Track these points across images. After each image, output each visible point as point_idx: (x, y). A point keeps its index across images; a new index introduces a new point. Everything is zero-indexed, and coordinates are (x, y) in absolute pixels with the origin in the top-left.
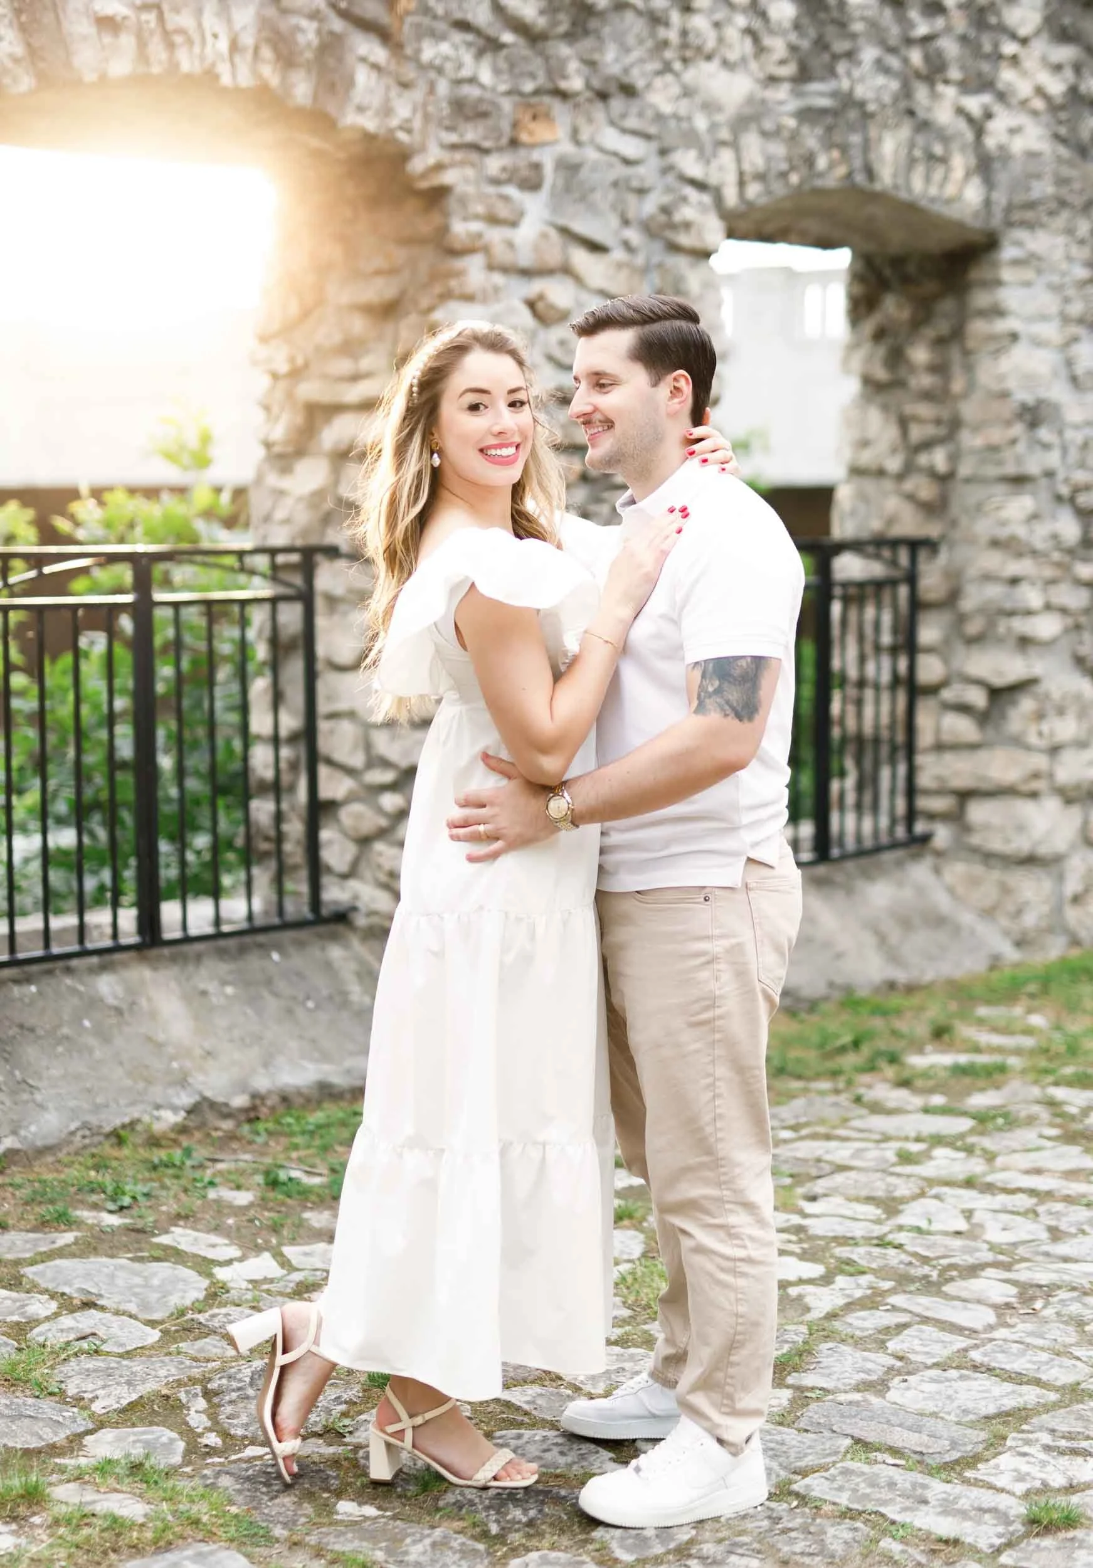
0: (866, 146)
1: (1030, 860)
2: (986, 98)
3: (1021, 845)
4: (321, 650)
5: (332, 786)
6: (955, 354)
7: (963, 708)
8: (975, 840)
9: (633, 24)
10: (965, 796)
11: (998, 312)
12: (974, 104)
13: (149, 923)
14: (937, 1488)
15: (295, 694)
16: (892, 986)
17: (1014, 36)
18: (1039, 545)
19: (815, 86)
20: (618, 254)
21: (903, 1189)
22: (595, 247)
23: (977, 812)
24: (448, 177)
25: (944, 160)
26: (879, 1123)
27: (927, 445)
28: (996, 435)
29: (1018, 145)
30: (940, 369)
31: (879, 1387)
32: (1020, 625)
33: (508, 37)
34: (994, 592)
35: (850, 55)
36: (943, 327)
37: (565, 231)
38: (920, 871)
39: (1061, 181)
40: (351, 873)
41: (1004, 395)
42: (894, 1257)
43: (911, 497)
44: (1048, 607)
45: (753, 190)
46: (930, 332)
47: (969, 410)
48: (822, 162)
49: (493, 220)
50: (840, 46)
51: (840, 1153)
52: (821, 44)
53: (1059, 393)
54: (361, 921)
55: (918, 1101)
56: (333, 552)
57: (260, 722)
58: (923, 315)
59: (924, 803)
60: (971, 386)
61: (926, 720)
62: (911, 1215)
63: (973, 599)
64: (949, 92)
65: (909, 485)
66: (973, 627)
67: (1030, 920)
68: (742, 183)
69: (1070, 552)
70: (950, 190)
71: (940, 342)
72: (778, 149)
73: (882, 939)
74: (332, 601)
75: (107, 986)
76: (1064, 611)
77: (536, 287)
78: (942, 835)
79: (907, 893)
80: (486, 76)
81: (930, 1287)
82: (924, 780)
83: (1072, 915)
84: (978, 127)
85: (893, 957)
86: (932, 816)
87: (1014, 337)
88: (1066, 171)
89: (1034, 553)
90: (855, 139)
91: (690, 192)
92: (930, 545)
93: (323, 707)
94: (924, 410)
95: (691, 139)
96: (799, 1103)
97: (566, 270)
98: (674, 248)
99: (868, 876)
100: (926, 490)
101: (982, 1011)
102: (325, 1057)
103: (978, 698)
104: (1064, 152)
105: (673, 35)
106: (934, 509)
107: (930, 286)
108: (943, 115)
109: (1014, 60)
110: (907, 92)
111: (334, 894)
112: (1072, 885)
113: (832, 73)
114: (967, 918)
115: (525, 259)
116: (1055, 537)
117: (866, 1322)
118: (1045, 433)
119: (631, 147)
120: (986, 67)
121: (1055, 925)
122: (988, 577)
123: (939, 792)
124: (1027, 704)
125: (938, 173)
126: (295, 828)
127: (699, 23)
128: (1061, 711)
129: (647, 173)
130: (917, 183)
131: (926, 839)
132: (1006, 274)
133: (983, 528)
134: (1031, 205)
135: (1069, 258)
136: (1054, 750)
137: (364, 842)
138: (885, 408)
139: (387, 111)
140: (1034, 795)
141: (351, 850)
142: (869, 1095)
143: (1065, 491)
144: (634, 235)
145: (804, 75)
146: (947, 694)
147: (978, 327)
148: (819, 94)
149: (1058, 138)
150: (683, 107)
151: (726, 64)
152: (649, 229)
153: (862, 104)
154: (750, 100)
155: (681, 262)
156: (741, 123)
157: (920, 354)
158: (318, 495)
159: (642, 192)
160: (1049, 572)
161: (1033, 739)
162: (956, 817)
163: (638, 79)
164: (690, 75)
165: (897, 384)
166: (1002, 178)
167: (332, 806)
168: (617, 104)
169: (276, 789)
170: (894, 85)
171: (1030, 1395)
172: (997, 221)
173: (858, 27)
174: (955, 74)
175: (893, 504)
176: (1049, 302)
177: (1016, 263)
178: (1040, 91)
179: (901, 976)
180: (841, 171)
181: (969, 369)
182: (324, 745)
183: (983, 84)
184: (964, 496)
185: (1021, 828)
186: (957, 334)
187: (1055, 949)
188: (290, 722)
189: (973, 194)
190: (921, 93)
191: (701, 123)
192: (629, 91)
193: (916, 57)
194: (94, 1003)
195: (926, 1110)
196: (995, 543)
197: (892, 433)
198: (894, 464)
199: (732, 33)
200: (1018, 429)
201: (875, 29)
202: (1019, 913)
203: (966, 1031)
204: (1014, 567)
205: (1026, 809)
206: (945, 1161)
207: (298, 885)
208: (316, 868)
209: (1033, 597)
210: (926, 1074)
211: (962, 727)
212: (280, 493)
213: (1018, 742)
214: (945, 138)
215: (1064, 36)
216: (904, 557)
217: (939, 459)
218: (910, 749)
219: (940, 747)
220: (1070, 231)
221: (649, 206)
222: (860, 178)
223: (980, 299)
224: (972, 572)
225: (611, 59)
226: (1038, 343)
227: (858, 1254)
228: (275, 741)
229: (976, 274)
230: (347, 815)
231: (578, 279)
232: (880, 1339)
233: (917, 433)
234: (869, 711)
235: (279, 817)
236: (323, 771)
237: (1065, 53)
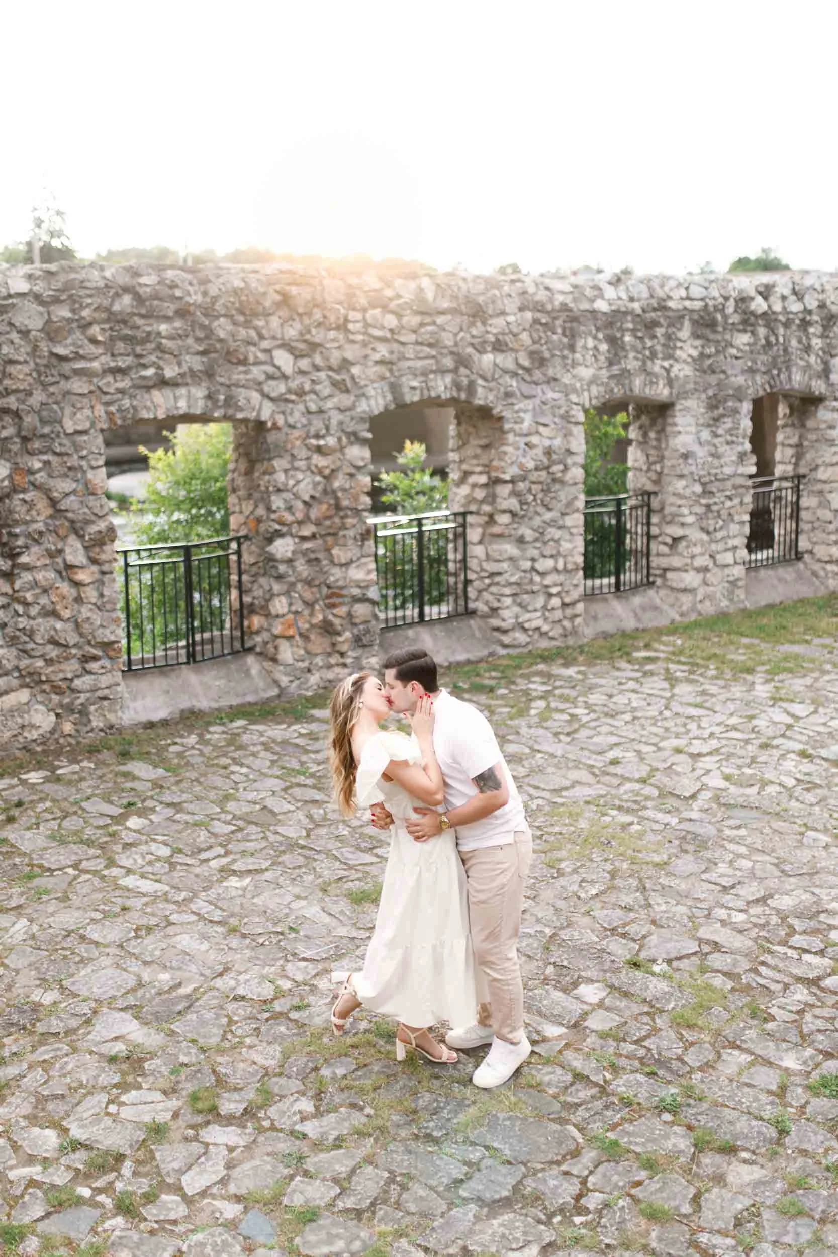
0: (631, 382)
1: (685, 590)
2: (671, 361)
3: (682, 586)
4: (468, 538)
5: (471, 576)
6: (663, 435)
7: (665, 543)
8: (669, 583)
9: (558, 361)
10: (665, 570)
11: (675, 425)
12: (666, 364)
13: (421, 614)
14: (594, 756)
15: (461, 549)
16: (637, 629)
17: (680, 340)
18: (687, 495)
19: (615, 367)
20: (553, 426)
21: (615, 692)
22: (545, 425)
23: (669, 575)
24: (503, 414)
25: (657, 383)
26: (617, 674)
27: (655, 463)
28: (674, 462)
29: (681, 374)
30: (658, 440)
31: (591, 737)
32: (682, 520)
33: (520, 372)
34: (674, 509)
35: (626, 357)
36: (659, 428)
37: (537, 423)
38: (651, 593)
39: (696, 383)
40: (476, 600)
41: (677, 450)
42: (606, 709)
43: (649, 478)
44: (691, 513)
45: (594, 402)
46: (655, 429)
47: (666, 453)
48: (616, 390)
49: (516, 423)
50: (622, 354)
51: (602, 681)
52: (616, 355)
53: (696, 448)
54: (479, 613)
55: (630, 667)
56: (471, 513)
57: (451, 556)
58: (653, 422)
59: (652, 571)
60: (667, 445)
61: (654, 546)
62: (614, 700)
63: (667, 510)
64: (658, 362)
65: (649, 474)
66: (668, 519)
67: (684, 608)
68: (590, 400)
69: (699, 496)
70: (658, 391)
71: (658, 432)
72: (602, 389)
73: (636, 615)
74: (471, 525)
75: (410, 632)
76: (696, 514)
77: (527, 439)
78: (659, 581)
79: (646, 600)
80: (514, 384)
81: (612, 716)
82: (653, 564)
83: (699, 606)
84: (668, 371)
85: (639, 620)
86: (655, 575)
87: (680, 433)
88: (698, 379)
89: (686, 498)
90: (627, 382)
91: (574, 407)
92: (655, 493)
93: (468, 554)
94: (652, 452)
95: (575, 391)
96: (598, 667)
97: (537, 433)
98: (570, 422)
99: (634, 595)
100: (654, 477)
101: (664, 638)
102: (468, 651)
103: (669, 540)
104: (697, 373)
105: (569, 361)
106: (657, 482)
107: (655, 415)
108: (657, 369)
109: (681, 348)
110: (644, 363)
111: (471, 605)
112: (699, 597)
113: (619, 362)
114: (665, 607)
115: (525, 432)
116: (694, 493)
117: (593, 724)
118: (690, 461)
119: (556, 395)
120: (671, 351)
121: (693, 609)
122: (672, 505)
123: (658, 568)
124: (684, 543)
125: (654, 387)
126: (460, 586)
127: (577, 356)
128: (695, 545)
129: (562, 402)
130: (647, 391)
131: (653, 583)
132: (677, 414)
133: (670, 489)
134: (686, 392)
135: (698, 407)
136: (693, 557)
137: (480, 592)
138: (642, 451)
139: (486, 398)
140: (686, 571)
141: (476, 593)
142: (617, 665)
143: (696, 478)
144: (557, 420)
145: (611, 363)
146: (660, 539)
147: (669, 429)
148: (615, 370)
149: (696, 369)
150: (573, 381)
151: (586, 366)
152: (562, 417)
153: (629, 371)
154: (594, 375)
155: (571, 426)
156: (591, 382)
157: (652, 435)
158: (467, 496)
159: (559, 408)
160: (691, 503)
161: (685, 554)
162: (663, 576)
163: (558, 376)
164: (575, 371)
165: (646, 443)
166: (676, 385)
167: (471, 581)
168: (553, 384)
169: (456, 575)
170: (640, 363)
171: (623, 740)
172: (673, 399)
173: (628, 348)
174: (660, 356)
175: (644, 480)
176: (692, 421)
177: (680, 410)
178: (690, 356)
179: (641, 626)
180: (622, 392)
181: (667, 441)
182: (469, 564)
183: (671, 357)
184: (666, 479)
185: (682, 581)
186: (663, 430)
187: (693, 617)
188: (459, 557)
189: (666, 392)
190: (649, 363)
191: (578, 385)
192: (556, 380)
193: (647, 353)
194: (407, 638)
195: (633, 670)
196: (674, 494)
197: (645, 458)
198: (645, 468)
199: (588, 357)
200: (681, 461)
201: (634, 348)
202: (681, 607)
203: (656, 645)
204: (679, 502)
205: (684, 575)
206: (631, 685)
207: (461, 602)
208: (466, 598)
209: (685, 511)
210: (637, 659)
211: (664, 549)
212: (456, 494)
213: (681, 554)
214: (656, 376)
215: (698, 337)
216: (646, 498)
217: (658, 467)
218: (648, 555)
219: (658, 555)
220: (699, 398)
221: (562, 411)
222: (628, 393)
223: (670, 421)
224: (668, 502)
225: (551, 372)
226: (687, 433)
227: (597, 708)
228: (455, 561)
229: (669, 413)
230: (476, 584)
231: (540, 435)
232: (595, 728)
233: (652, 459)
234: (639, 543)
235: (456, 583)
236: (469, 572)
237: (698, 343)
